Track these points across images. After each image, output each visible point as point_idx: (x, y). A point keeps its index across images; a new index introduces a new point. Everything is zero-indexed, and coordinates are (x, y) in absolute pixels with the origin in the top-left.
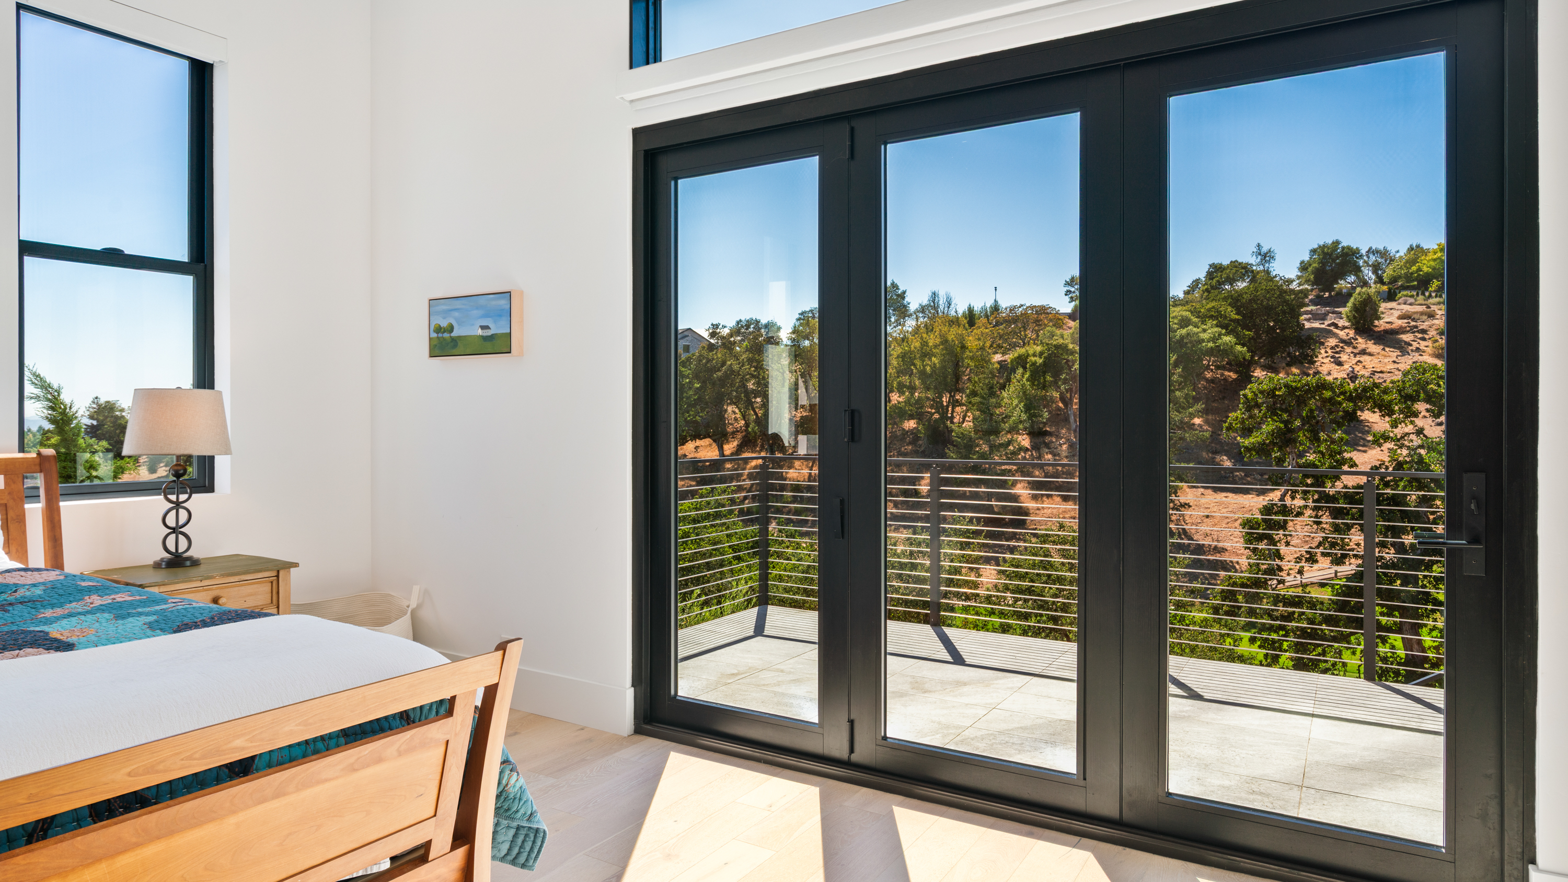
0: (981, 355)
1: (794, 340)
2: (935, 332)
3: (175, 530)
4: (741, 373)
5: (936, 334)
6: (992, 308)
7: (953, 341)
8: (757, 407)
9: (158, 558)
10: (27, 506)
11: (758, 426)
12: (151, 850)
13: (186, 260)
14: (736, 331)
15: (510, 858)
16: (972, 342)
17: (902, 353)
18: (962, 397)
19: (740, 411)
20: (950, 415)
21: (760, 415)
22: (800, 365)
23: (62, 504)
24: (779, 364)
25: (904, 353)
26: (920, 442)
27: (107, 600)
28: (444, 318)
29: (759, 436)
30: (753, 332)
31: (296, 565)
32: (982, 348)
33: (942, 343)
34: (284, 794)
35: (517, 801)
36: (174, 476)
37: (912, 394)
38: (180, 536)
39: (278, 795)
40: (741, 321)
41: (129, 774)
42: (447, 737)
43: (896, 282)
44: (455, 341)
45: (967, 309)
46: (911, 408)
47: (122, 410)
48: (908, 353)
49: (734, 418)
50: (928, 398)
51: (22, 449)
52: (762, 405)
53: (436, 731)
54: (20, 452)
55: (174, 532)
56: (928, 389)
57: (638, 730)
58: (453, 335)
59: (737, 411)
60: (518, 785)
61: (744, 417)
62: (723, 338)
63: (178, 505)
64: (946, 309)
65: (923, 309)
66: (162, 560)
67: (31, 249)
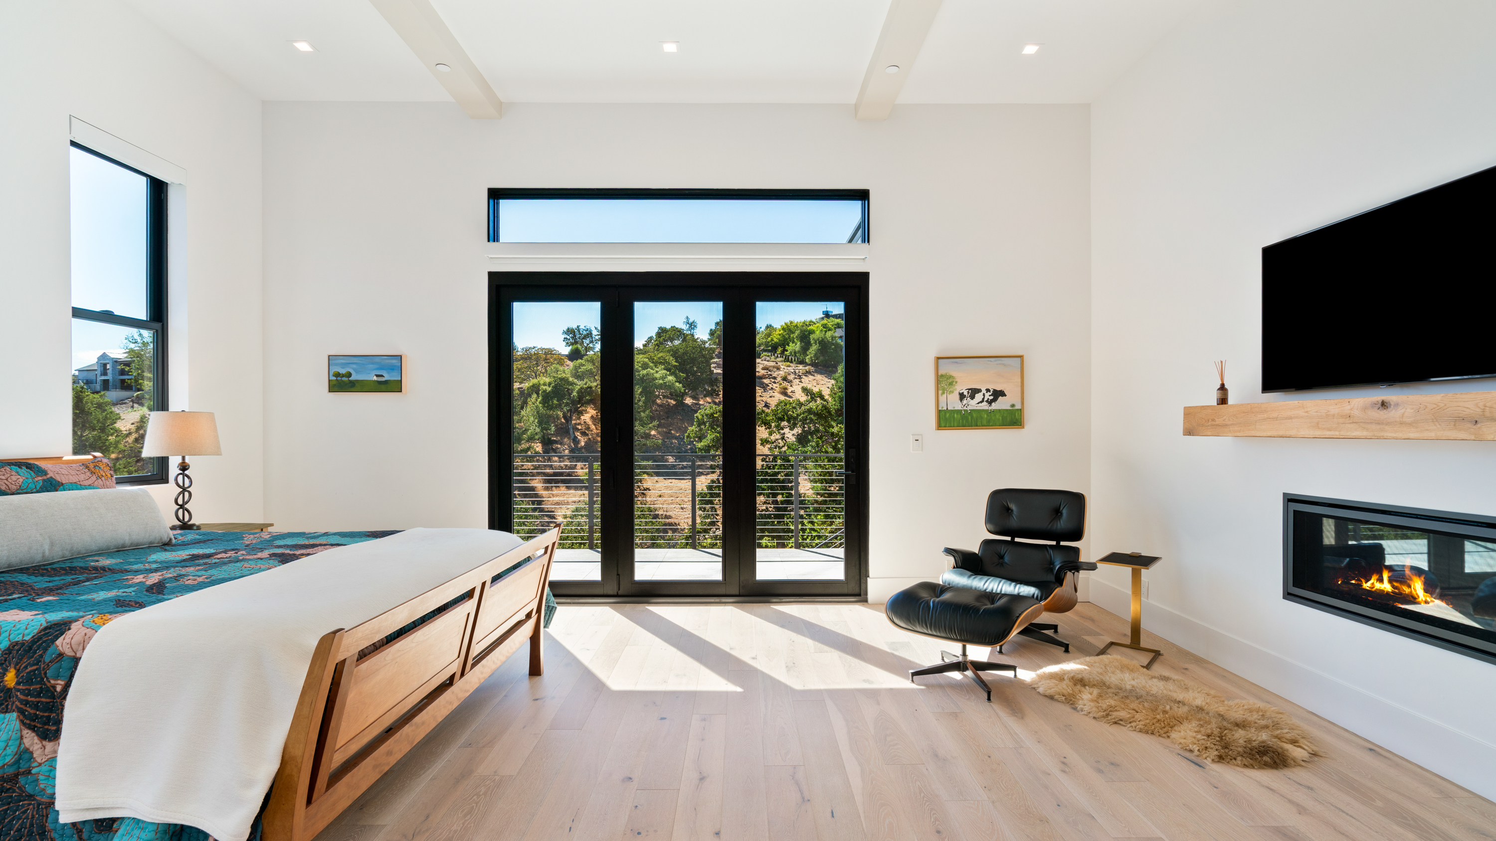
3: (182, 507)
13: (147, 320)
28: (344, 368)
38: (184, 511)
42: (544, 563)
44: (352, 383)
58: (350, 379)
63: (184, 489)
67: (78, 313)
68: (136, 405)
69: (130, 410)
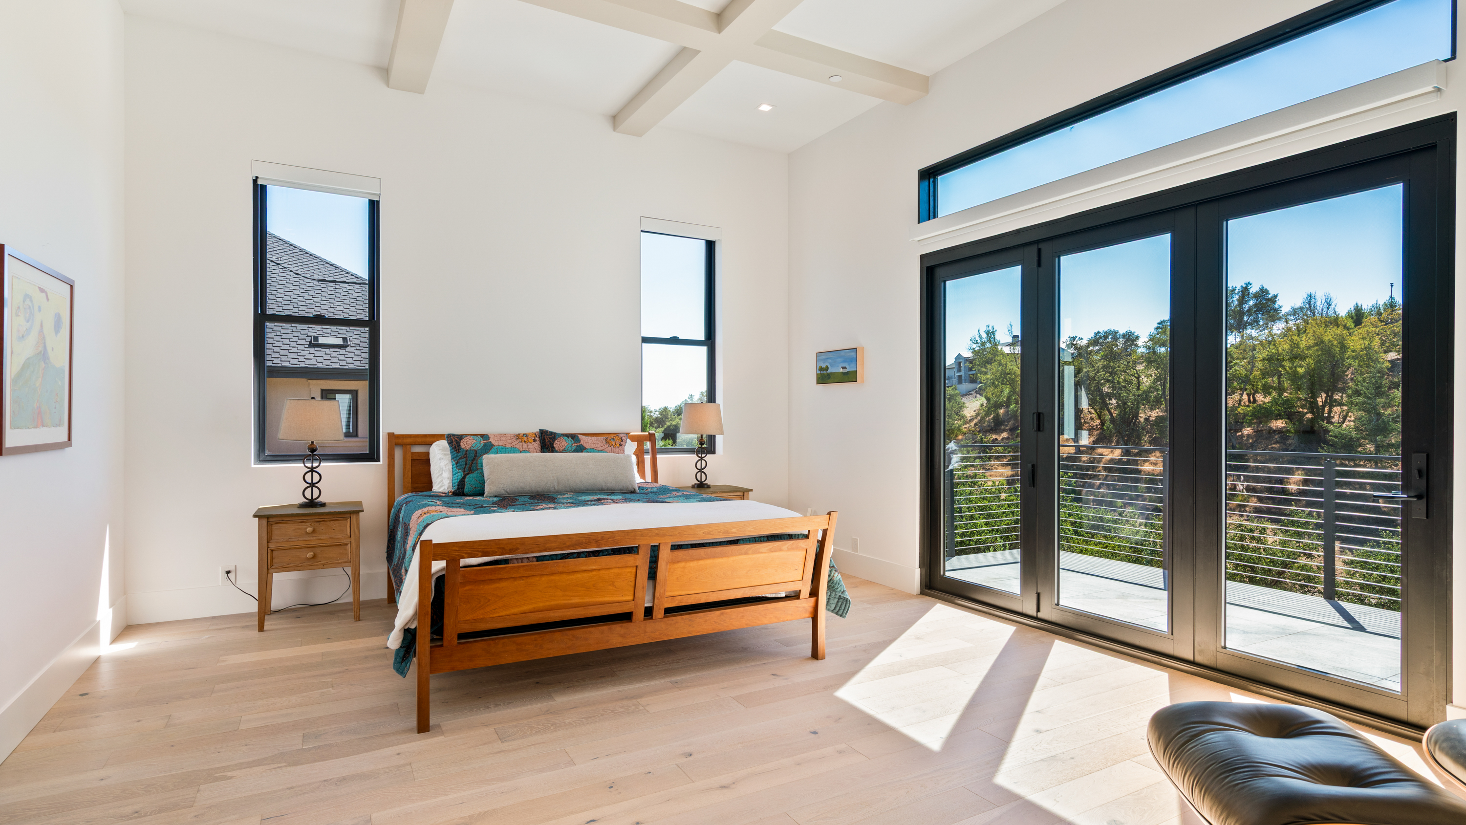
0: (1366, 354)
1: (1149, 347)
2: (1308, 333)
3: (701, 470)
4: (1096, 378)
5: (1309, 336)
6: (1386, 305)
7: (1330, 341)
8: (1112, 408)
9: (693, 484)
10: (645, 456)
11: (1113, 424)
12: (709, 561)
13: (704, 339)
14: (1094, 342)
15: (836, 611)
16: (1355, 342)
17: (1267, 355)
18: (1342, 397)
19: (1096, 411)
20: (1327, 415)
21: (1115, 415)
22: (1156, 370)
23: (657, 456)
24: (1134, 369)
25: (1270, 356)
26: (1290, 441)
27: (681, 494)
28: (824, 363)
29: (1114, 434)
30: (1111, 341)
31: (752, 490)
32: (1368, 348)
33: (1316, 344)
34: (748, 554)
35: (837, 584)
36: (700, 444)
37: (1280, 395)
38: (702, 473)
39: (746, 553)
40: (1099, 332)
41: (703, 533)
42: (807, 547)
43: (1265, 287)
44: (829, 375)
45: (1353, 308)
46: (1278, 408)
47: (651, 412)
48: (1275, 356)
49: (1090, 418)
50: (1299, 399)
51: (643, 430)
52: (1117, 406)
53: (802, 543)
54: (642, 432)
55: (700, 471)
56: (1299, 389)
57: (922, 593)
58: (828, 372)
59: (1093, 411)
60: (838, 578)
61: (1100, 418)
62: (1081, 348)
63: (702, 458)
64: (1325, 310)
65: (1295, 312)
66: (695, 484)
67: (645, 340)
68: (978, 395)
69: (974, 399)
